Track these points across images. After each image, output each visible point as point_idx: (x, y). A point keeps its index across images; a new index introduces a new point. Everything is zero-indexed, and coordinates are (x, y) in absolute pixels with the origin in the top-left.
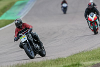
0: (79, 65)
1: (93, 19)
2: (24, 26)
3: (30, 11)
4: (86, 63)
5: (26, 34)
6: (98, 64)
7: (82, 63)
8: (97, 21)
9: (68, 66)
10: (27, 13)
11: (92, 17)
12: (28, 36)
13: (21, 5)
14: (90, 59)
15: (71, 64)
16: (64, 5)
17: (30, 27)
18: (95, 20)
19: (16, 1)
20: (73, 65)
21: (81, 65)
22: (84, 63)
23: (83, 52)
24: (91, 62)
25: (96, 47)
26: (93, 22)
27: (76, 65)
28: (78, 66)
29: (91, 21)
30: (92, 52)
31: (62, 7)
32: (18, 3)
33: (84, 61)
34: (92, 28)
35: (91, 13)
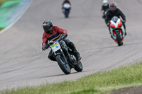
0: (93, 91)
1: (116, 25)
2: (55, 30)
3: (24, 16)
4: (104, 89)
5: (59, 41)
6: (120, 90)
7: (97, 88)
8: (122, 28)
9: (78, 93)
10: (19, 18)
11: (116, 22)
12: (61, 44)
13: (11, 7)
14: (108, 83)
15: (82, 90)
16: (67, 6)
17: (64, 32)
18: (120, 26)
19: (4, 2)
20: (85, 91)
21: (96, 91)
22: (101, 89)
23: (99, 72)
24: (110, 88)
25: (117, 66)
26: (117, 29)
27: (89, 91)
28: (91, 93)
29: (113, 27)
30: (111, 73)
31: (63, 8)
32: (7, 4)
33: (101, 86)
34: (115, 38)
35: (115, 17)
